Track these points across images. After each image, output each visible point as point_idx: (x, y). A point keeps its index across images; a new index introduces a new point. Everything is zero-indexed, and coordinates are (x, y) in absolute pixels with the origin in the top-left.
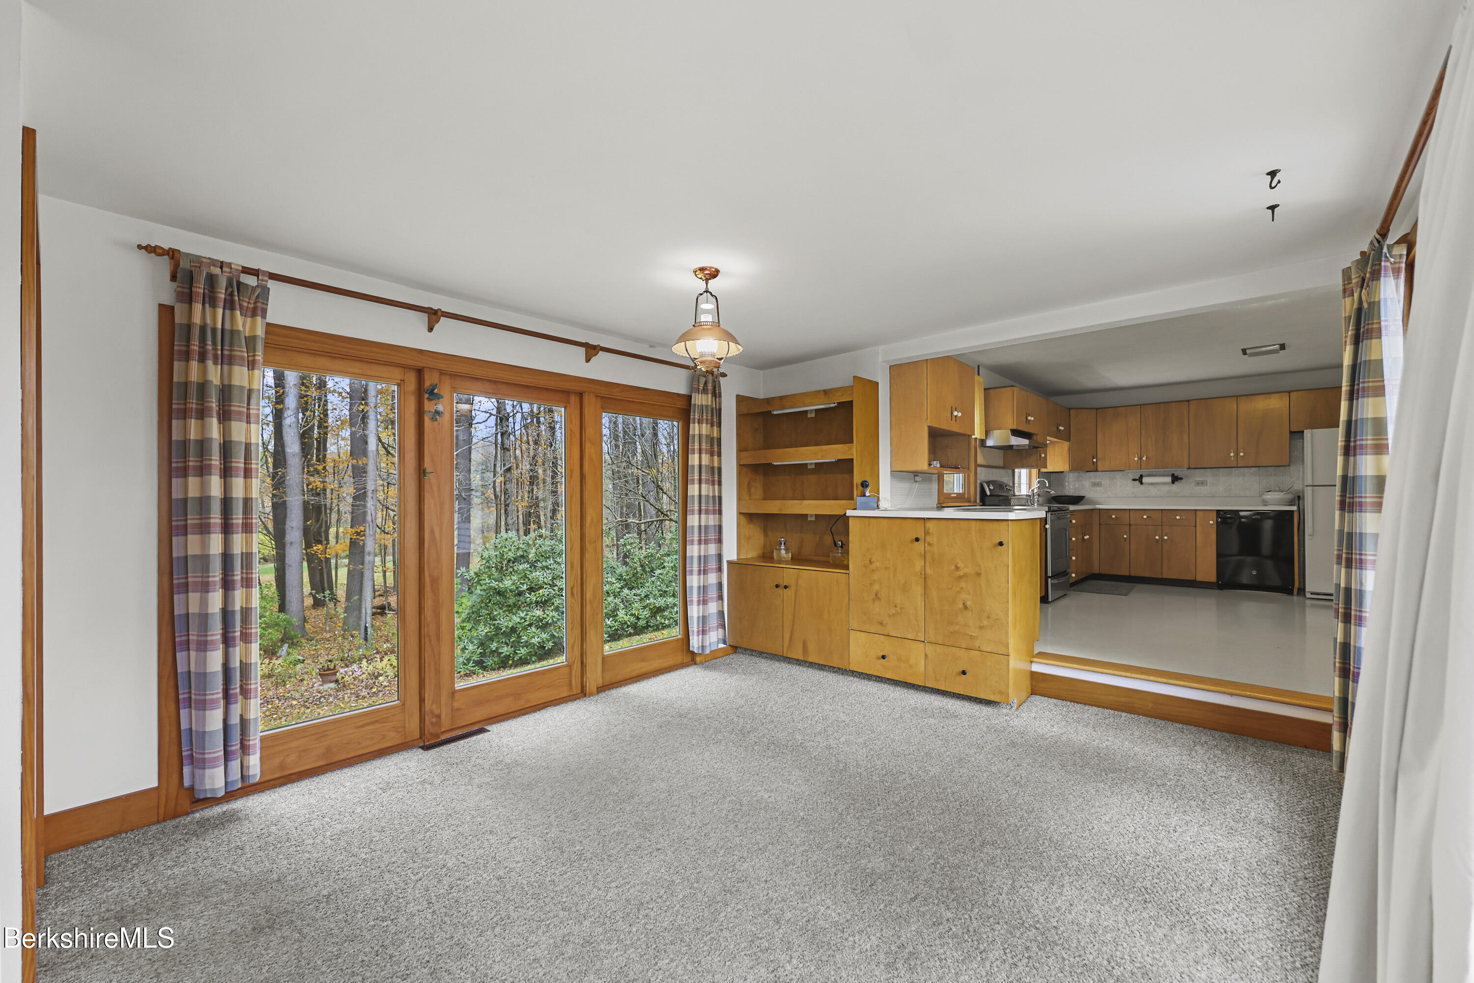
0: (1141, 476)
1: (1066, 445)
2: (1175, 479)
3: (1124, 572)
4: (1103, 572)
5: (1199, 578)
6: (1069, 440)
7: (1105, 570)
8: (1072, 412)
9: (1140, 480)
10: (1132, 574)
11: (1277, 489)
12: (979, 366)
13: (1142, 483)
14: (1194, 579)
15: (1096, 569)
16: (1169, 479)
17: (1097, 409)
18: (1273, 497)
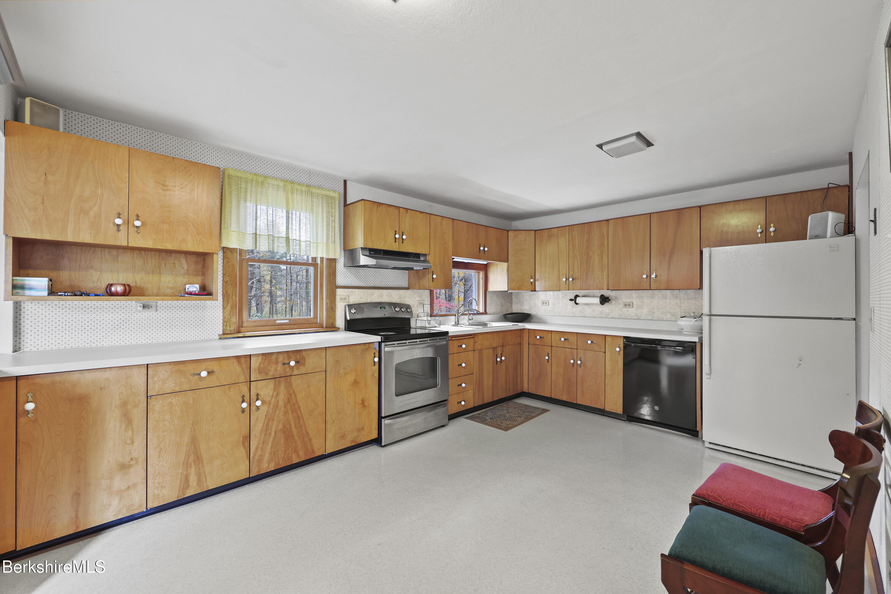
0: (577, 296)
1: (505, 265)
2: (604, 300)
3: (547, 394)
4: (530, 391)
5: (608, 408)
6: (507, 260)
7: (532, 391)
8: (511, 233)
9: (574, 300)
10: (553, 397)
11: (692, 314)
12: (345, 182)
13: (577, 304)
14: (603, 408)
15: (526, 390)
16: (597, 300)
17: (535, 231)
18: (687, 323)
